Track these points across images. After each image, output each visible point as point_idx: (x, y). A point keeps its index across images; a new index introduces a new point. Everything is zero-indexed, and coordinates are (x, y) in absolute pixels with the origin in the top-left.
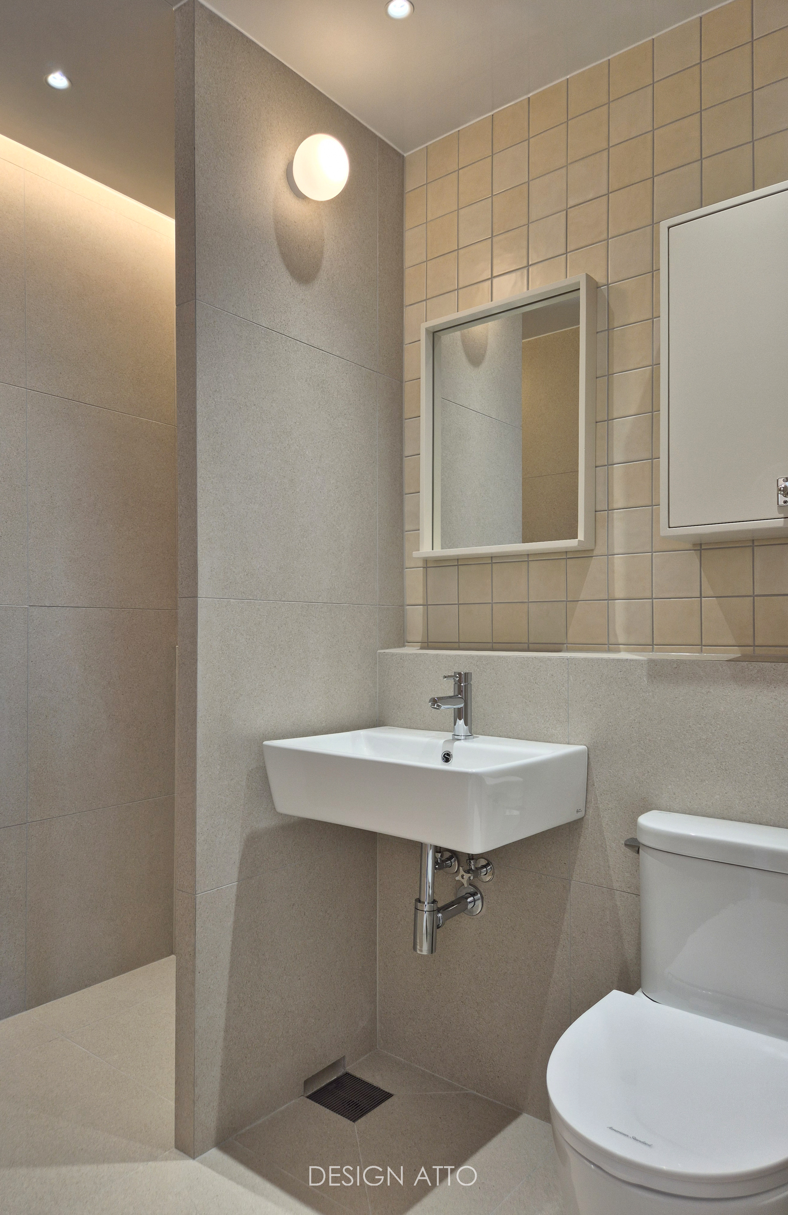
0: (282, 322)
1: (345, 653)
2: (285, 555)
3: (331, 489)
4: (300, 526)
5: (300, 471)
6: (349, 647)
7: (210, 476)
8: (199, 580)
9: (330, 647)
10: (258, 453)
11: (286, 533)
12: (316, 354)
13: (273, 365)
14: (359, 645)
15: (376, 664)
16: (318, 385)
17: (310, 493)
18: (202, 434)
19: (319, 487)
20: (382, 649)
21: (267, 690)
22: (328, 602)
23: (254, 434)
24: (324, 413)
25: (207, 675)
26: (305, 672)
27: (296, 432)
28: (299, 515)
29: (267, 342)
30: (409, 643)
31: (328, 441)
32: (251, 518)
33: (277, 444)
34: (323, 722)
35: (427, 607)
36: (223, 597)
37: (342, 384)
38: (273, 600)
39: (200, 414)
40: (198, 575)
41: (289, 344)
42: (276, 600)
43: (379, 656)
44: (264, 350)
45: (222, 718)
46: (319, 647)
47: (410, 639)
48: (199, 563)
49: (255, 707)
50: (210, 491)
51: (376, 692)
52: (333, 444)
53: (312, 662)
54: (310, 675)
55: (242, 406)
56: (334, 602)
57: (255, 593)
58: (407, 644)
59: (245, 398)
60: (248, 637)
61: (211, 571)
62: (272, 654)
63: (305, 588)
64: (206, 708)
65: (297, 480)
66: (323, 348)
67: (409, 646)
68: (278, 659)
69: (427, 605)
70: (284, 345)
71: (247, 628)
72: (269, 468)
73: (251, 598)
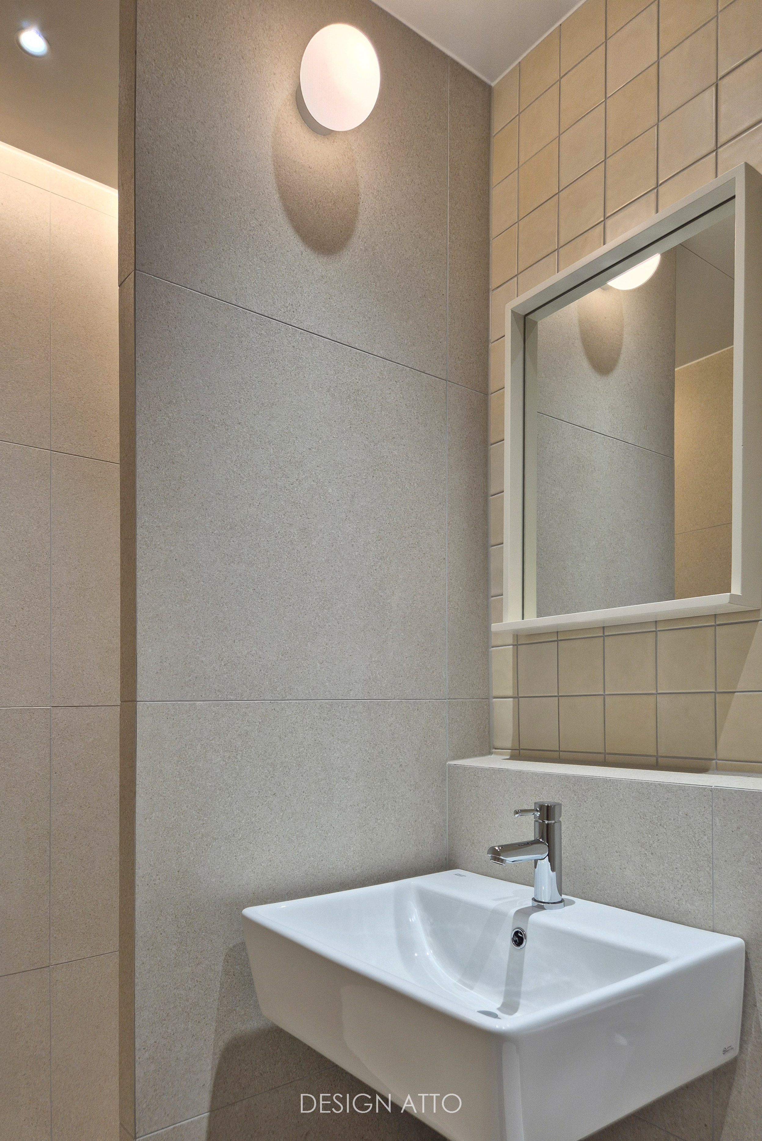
0: (287, 307)
1: (394, 768)
2: (293, 635)
3: (370, 541)
4: (318, 593)
5: (318, 517)
6: (401, 760)
7: (161, 524)
8: (138, 676)
9: (368, 762)
10: (246, 491)
11: (294, 604)
12: (345, 353)
13: (271, 368)
14: (417, 756)
15: (445, 780)
16: (349, 397)
17: (334, 547)
18: (146, 464)
19: (350, 539)
20: (454, 759)
21: (260, 829)
22: (366, 698)
23: (239, 465)
24: (359, 436)
25: (154, 814)
26: (326, 799)
27: (310, 462)
28: (316, 578)
29: (261, 334)
30: (496, 749)
31: (365, 474)
32: (232, 584)
33: (278, 479)
34: (357, 868)
35: (518, 700)
36: (182, 700)
37: (388, 396)
38: (271, 698)
39: (141, 435)
40: (138, 668)
41: (300, 339)
42: (276, 699)
43: (449, 770)
44: (257, 346)
45: (181, 876)
46: (350, 762)
47: (497, 744)
48: (140, 650)
49: (240, 855)
50: (159, 547)
51: (444, 820)
52: (374, 478)
53: (337, 784)
54: (334, 802)
55: (216, 425)
56: (375, 697)
57: (240, 691)
58: (494, 750)
59: (222, 413)
60: (227, 754)
61: (161, 662)
62: (270, 777)
63: (325, 680)
64: (152, 863)
65: (312, 530)
66: (356, 345)
67: (496, 753)
68: (280, 783)
69: (518, 697)
70: (290, 339)
71: (225, 741)
72: (264, 512)
73: (232, 697)
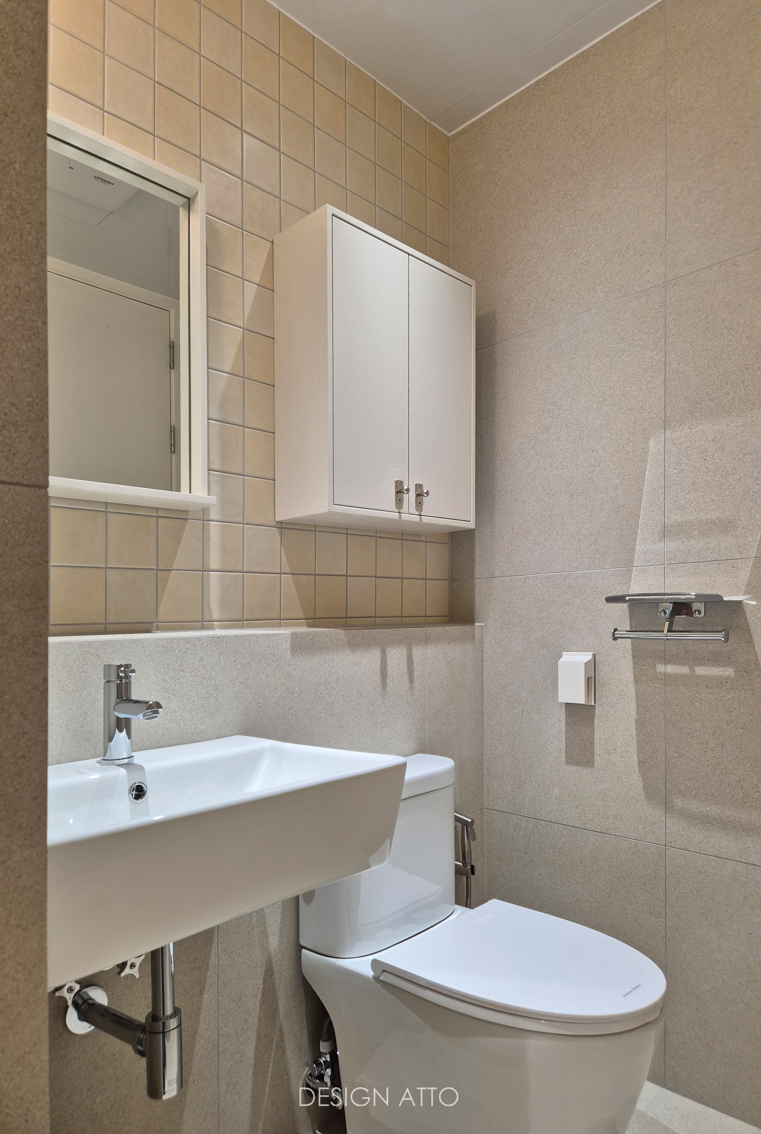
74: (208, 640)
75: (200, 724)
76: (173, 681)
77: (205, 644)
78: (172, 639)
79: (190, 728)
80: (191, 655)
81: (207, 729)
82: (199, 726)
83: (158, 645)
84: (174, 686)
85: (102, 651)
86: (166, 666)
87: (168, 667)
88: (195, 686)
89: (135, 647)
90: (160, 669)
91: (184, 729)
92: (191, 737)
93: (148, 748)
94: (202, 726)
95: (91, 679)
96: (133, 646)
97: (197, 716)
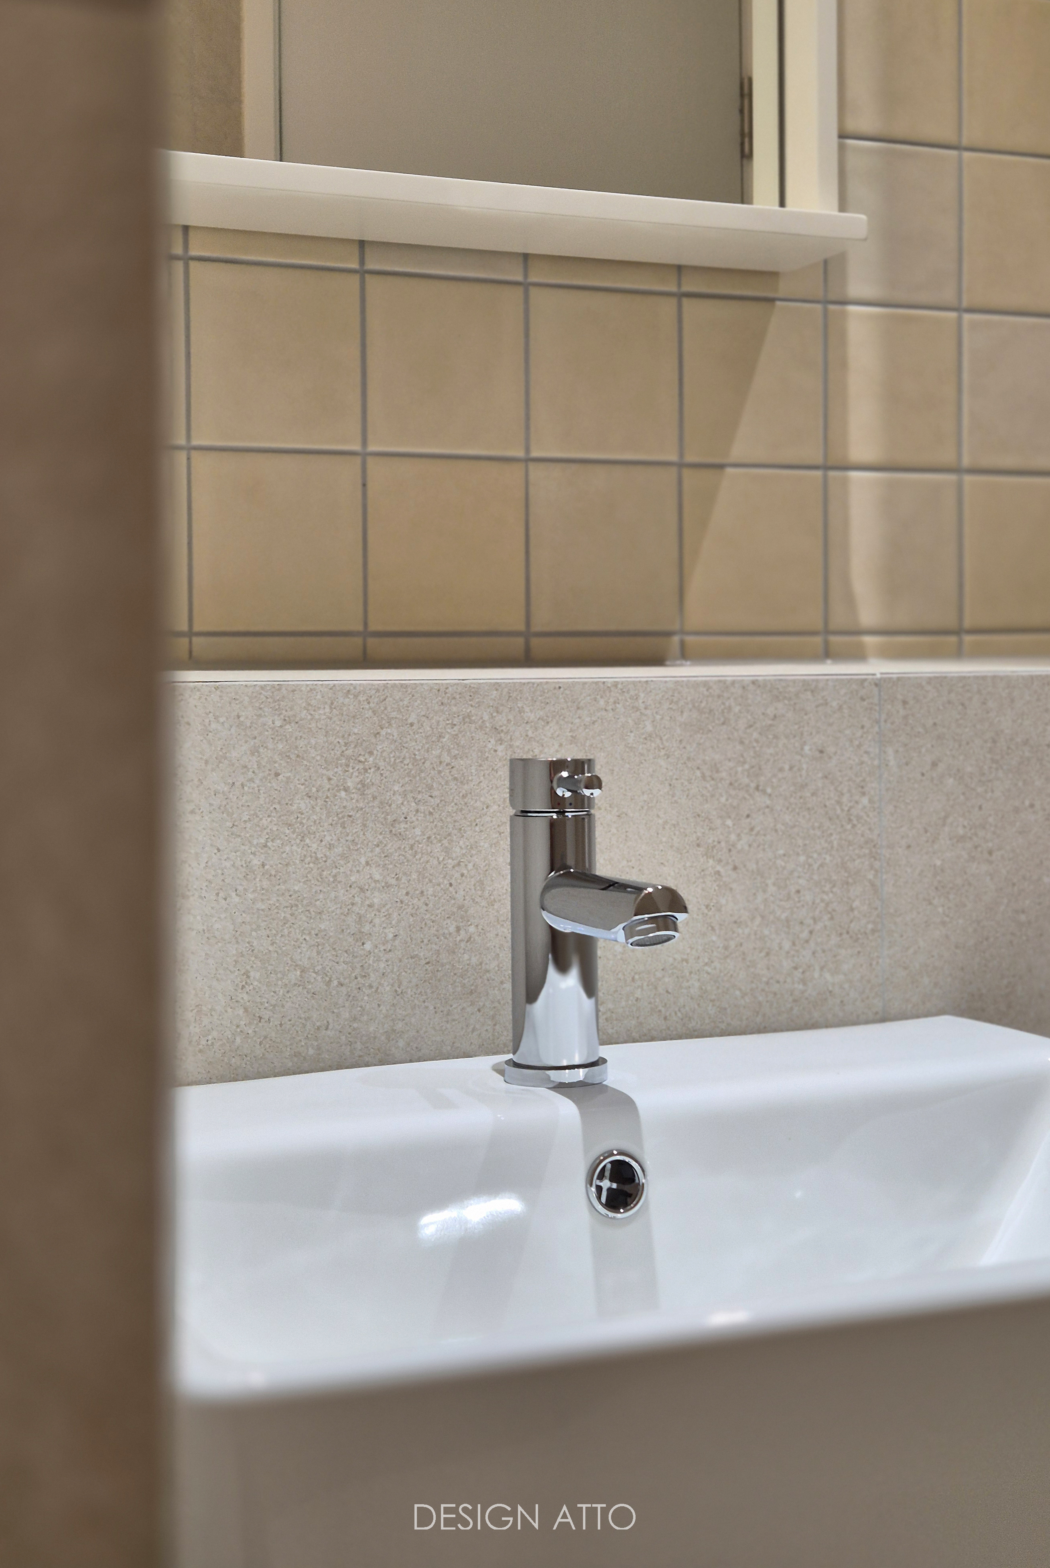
74: (843, 692)
75: (822, 969)
76: (729, 822)
77: (834, 704)
78: (725, 685)
79: (789, 980)
80: (787, 737)
81: (846, 986)
82: (816, 975)
83: (681, 703)
84: (733, 837)
85: (511, 717)
86: (708, 773)
87: (716, 776)
88: (800, 842)
89: (609, 708)
90: (690, 781)
91: (767, 983)
92: (792, 1009)
93: (654, 1033)
94: (828, 976)
95: (478, 804)
96: (602, 702)
97: (812, 944)
